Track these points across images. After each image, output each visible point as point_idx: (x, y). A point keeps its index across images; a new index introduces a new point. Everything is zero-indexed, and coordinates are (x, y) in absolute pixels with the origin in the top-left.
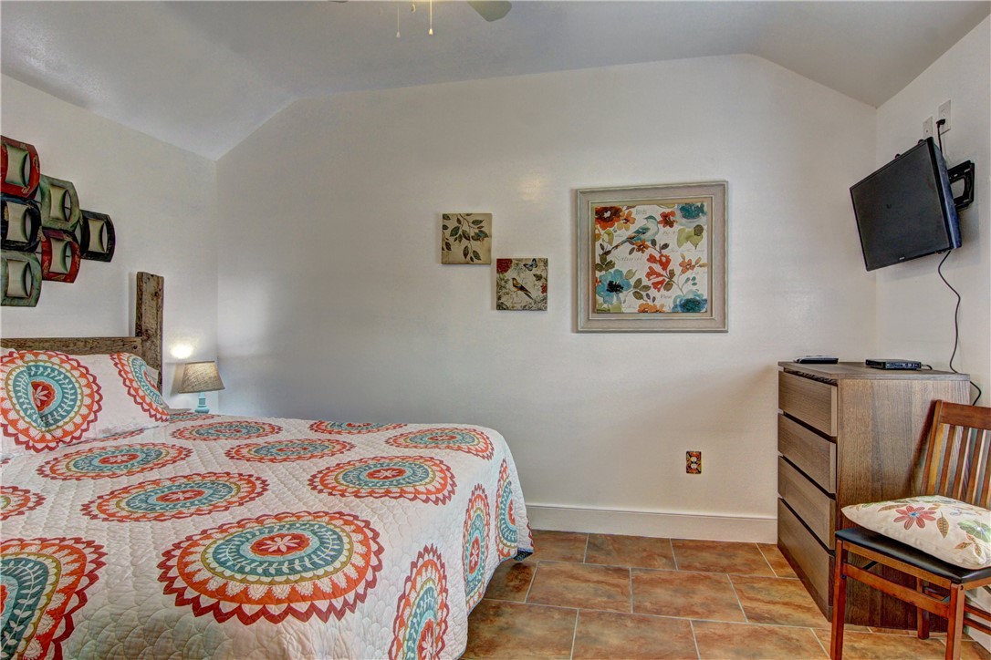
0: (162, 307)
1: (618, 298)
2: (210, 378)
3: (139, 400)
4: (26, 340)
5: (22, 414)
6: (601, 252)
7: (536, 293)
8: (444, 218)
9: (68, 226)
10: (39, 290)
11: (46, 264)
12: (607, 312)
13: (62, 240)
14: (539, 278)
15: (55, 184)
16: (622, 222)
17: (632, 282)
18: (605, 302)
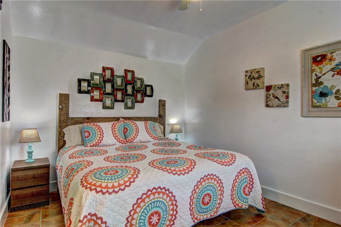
0: (165, 109)
1: (325, 100)
2: (178, 129)
3: (149, 133)
4: (130, 117)
5: (119, 134)
6: (316, 77)
7: (283, 99)
8: (246, 72)
9: (142, 89)
10: (134, 105)
11: (136, 99)
12: (320, 107)
13: (140, 93)
14: (284, 92)
15: (138, 79)
16: (327, 61)
17: (334, 91)
18: (318, 102)
